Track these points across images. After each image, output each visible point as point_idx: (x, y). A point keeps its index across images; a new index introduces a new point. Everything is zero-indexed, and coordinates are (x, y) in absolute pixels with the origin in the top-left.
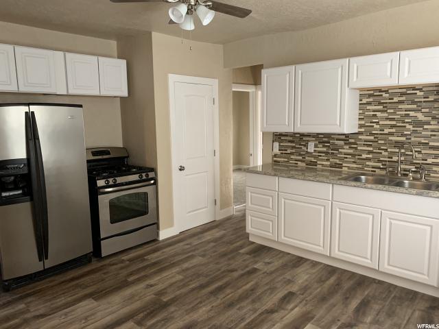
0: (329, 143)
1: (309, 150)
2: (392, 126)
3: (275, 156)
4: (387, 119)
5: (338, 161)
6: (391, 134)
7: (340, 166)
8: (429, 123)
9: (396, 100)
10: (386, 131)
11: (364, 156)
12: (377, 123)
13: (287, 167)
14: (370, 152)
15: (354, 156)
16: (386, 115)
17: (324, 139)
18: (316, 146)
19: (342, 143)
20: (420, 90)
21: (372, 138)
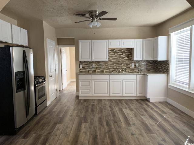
0: (99, 64)
1: (93, 67)
2: (117, 59)
3: (81, 70)
4: (115, 57)
5: (102, 69)
6: (116, 61)
7: (103, 71)
8: (125, 58)
9: (117, 52)
10: (115, 60)
11: (110, 67)
12: (113, 58)
13: (86, 73)
14: (111, 66)
15: (107, 67)
16: (115, 56)
17: (98, 63)
18: (95, 65)
19: (103, 64)
20: (123, 49)
21: (111, 62)
